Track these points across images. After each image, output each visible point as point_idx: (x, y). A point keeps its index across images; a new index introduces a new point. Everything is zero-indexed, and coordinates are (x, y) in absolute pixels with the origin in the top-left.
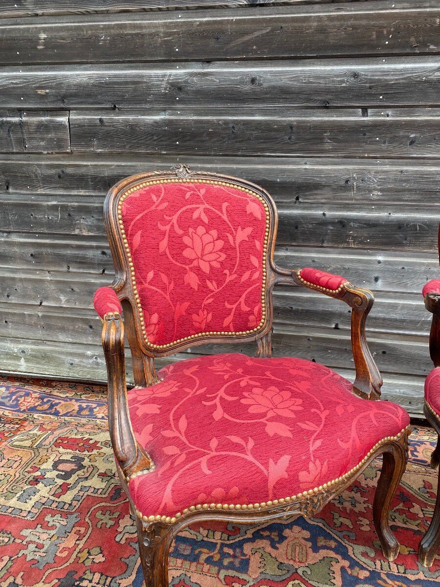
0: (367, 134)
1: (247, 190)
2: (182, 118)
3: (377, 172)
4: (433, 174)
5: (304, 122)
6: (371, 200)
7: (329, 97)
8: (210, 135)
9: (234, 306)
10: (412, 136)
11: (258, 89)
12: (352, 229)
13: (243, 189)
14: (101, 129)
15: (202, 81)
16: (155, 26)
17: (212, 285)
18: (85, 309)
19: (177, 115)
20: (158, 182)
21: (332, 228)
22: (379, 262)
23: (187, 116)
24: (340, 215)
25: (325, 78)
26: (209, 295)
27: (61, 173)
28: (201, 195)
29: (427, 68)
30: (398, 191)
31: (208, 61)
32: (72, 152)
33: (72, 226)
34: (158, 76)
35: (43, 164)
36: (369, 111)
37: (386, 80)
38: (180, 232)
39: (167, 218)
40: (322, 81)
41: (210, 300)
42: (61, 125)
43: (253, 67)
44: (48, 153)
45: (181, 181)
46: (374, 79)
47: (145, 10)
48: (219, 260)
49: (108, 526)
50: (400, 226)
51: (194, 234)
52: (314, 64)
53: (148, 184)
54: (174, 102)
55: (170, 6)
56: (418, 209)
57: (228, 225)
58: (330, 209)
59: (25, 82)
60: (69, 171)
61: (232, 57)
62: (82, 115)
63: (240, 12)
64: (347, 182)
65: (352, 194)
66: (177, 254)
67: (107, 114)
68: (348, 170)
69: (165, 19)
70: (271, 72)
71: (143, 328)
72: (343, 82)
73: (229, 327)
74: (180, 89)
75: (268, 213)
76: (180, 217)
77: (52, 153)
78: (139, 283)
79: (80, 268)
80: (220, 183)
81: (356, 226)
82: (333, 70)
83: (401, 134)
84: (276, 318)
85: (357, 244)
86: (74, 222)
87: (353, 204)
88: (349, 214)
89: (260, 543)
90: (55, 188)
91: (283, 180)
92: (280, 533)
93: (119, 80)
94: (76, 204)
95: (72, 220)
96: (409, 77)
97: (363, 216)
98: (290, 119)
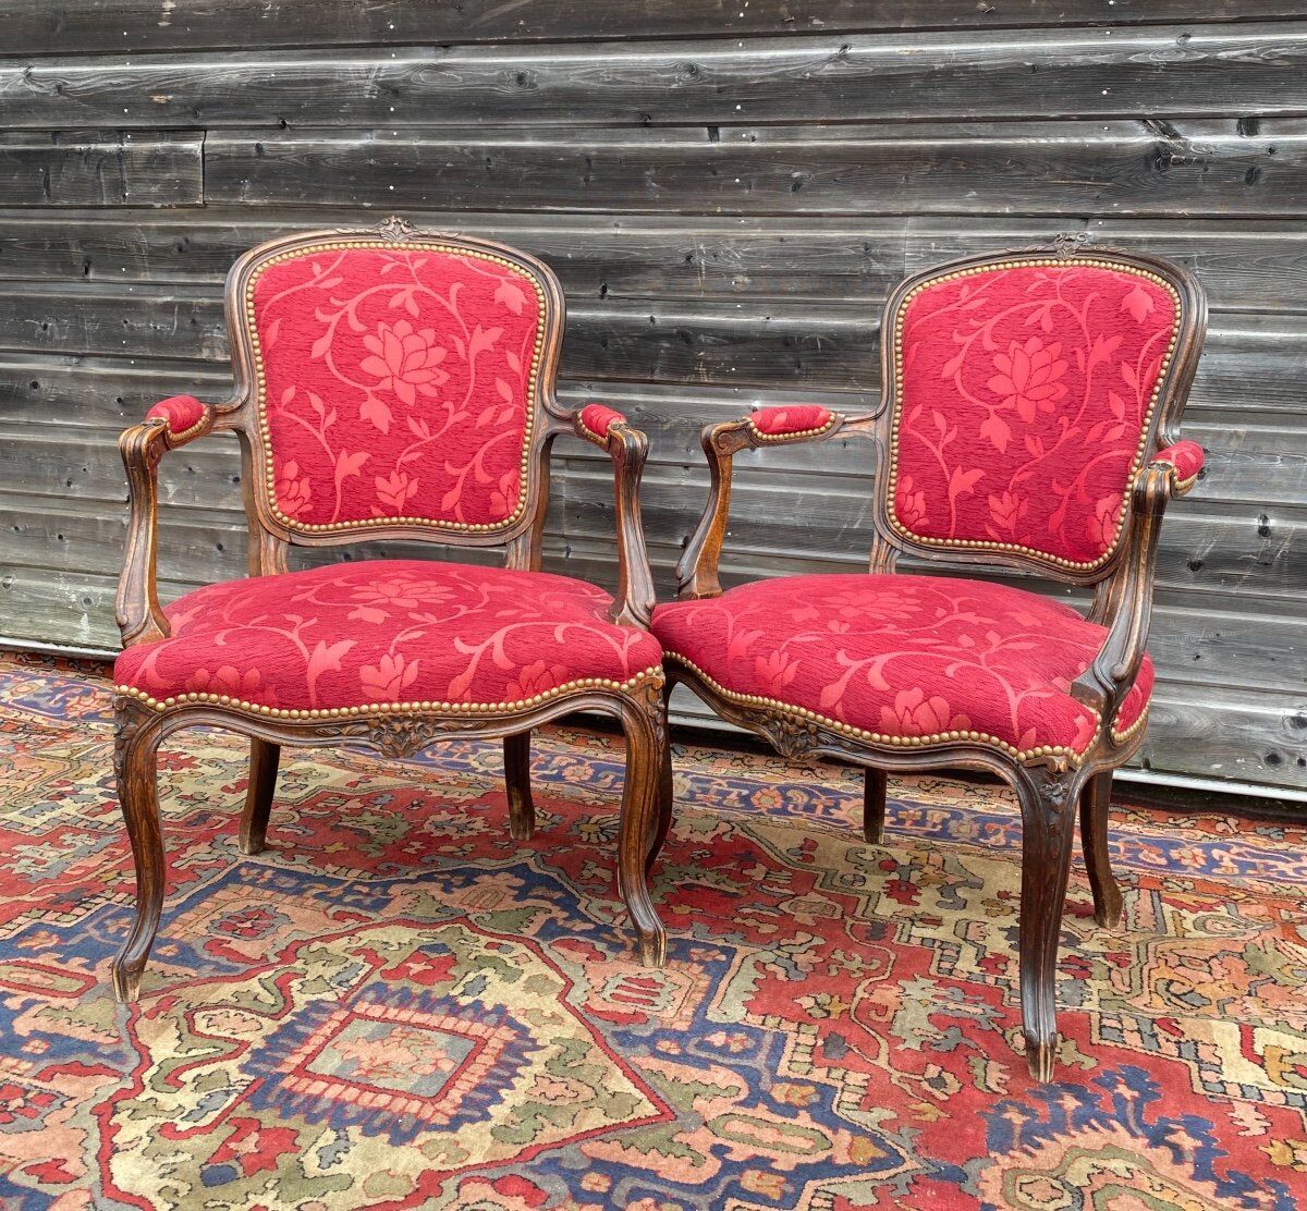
0: (719, 172)
2: (400, 143)
3: (740, 241)
4: (837, 244)
5: (610, 151)
6: (732, 292)
7: (651, 106)
8: (447, 173)
9: (463, 472)
10: (796, 175)
11: (528, 92)
12: (702, 346)
14: (258, 163)
15: (435, 78)
18: (210, 510)
19: (393, 138)
21: (666, 345)
23: (409, 140)
24: (679, 321)
25: (640, 74)
27: (184, 243)
29: (812, 56)
30: (776, 275)
31: (446, 46)
32: (205, 205)
33: (197, 342)
34: (359, 71)
35: (151, 227)
36: (721, 131)
37: (745, 78)
38: (359, 327)
39: (337, 303)
40: (636, 79)
41: (415, 456)
42: (189, 156)
43: (520, 55)
44: (163, 207)
46: (725, 77)
48: (434, 383)
50: (787, 341)
51: (387, 334)
52: (622, 51)
54: (386, 115)
56: (817, 309)
58: (664, 311)
59: (133, 83)
60: (198, 238)
61: (484, 39)
62: (227, 138)
64: (688, 258)
65: (699, 281)
66: (348, 365)
67: (270, 137)
68: (689, 237)
70: (552, 64)
71: (271, 485)
72: (672, 81)
74: (396, 92)
76: (363, 304)
77: (170, 207)
78: (271, 407)
81: (709, 341)
82: (654, 61)
83: (778, 171)
84: (574, 526)
85: (714, 376)
86: (201, 336)
87: (702, 300)
88: (697, 318)
89: (424, 886)
90: (171, 271)
91: (576, 255)
92: (469, 878)
93: (293, 77)
94: (206, 301)
95: (198, 332)
96: (783, 73)
97: (721, 323)
98: (586, 145)
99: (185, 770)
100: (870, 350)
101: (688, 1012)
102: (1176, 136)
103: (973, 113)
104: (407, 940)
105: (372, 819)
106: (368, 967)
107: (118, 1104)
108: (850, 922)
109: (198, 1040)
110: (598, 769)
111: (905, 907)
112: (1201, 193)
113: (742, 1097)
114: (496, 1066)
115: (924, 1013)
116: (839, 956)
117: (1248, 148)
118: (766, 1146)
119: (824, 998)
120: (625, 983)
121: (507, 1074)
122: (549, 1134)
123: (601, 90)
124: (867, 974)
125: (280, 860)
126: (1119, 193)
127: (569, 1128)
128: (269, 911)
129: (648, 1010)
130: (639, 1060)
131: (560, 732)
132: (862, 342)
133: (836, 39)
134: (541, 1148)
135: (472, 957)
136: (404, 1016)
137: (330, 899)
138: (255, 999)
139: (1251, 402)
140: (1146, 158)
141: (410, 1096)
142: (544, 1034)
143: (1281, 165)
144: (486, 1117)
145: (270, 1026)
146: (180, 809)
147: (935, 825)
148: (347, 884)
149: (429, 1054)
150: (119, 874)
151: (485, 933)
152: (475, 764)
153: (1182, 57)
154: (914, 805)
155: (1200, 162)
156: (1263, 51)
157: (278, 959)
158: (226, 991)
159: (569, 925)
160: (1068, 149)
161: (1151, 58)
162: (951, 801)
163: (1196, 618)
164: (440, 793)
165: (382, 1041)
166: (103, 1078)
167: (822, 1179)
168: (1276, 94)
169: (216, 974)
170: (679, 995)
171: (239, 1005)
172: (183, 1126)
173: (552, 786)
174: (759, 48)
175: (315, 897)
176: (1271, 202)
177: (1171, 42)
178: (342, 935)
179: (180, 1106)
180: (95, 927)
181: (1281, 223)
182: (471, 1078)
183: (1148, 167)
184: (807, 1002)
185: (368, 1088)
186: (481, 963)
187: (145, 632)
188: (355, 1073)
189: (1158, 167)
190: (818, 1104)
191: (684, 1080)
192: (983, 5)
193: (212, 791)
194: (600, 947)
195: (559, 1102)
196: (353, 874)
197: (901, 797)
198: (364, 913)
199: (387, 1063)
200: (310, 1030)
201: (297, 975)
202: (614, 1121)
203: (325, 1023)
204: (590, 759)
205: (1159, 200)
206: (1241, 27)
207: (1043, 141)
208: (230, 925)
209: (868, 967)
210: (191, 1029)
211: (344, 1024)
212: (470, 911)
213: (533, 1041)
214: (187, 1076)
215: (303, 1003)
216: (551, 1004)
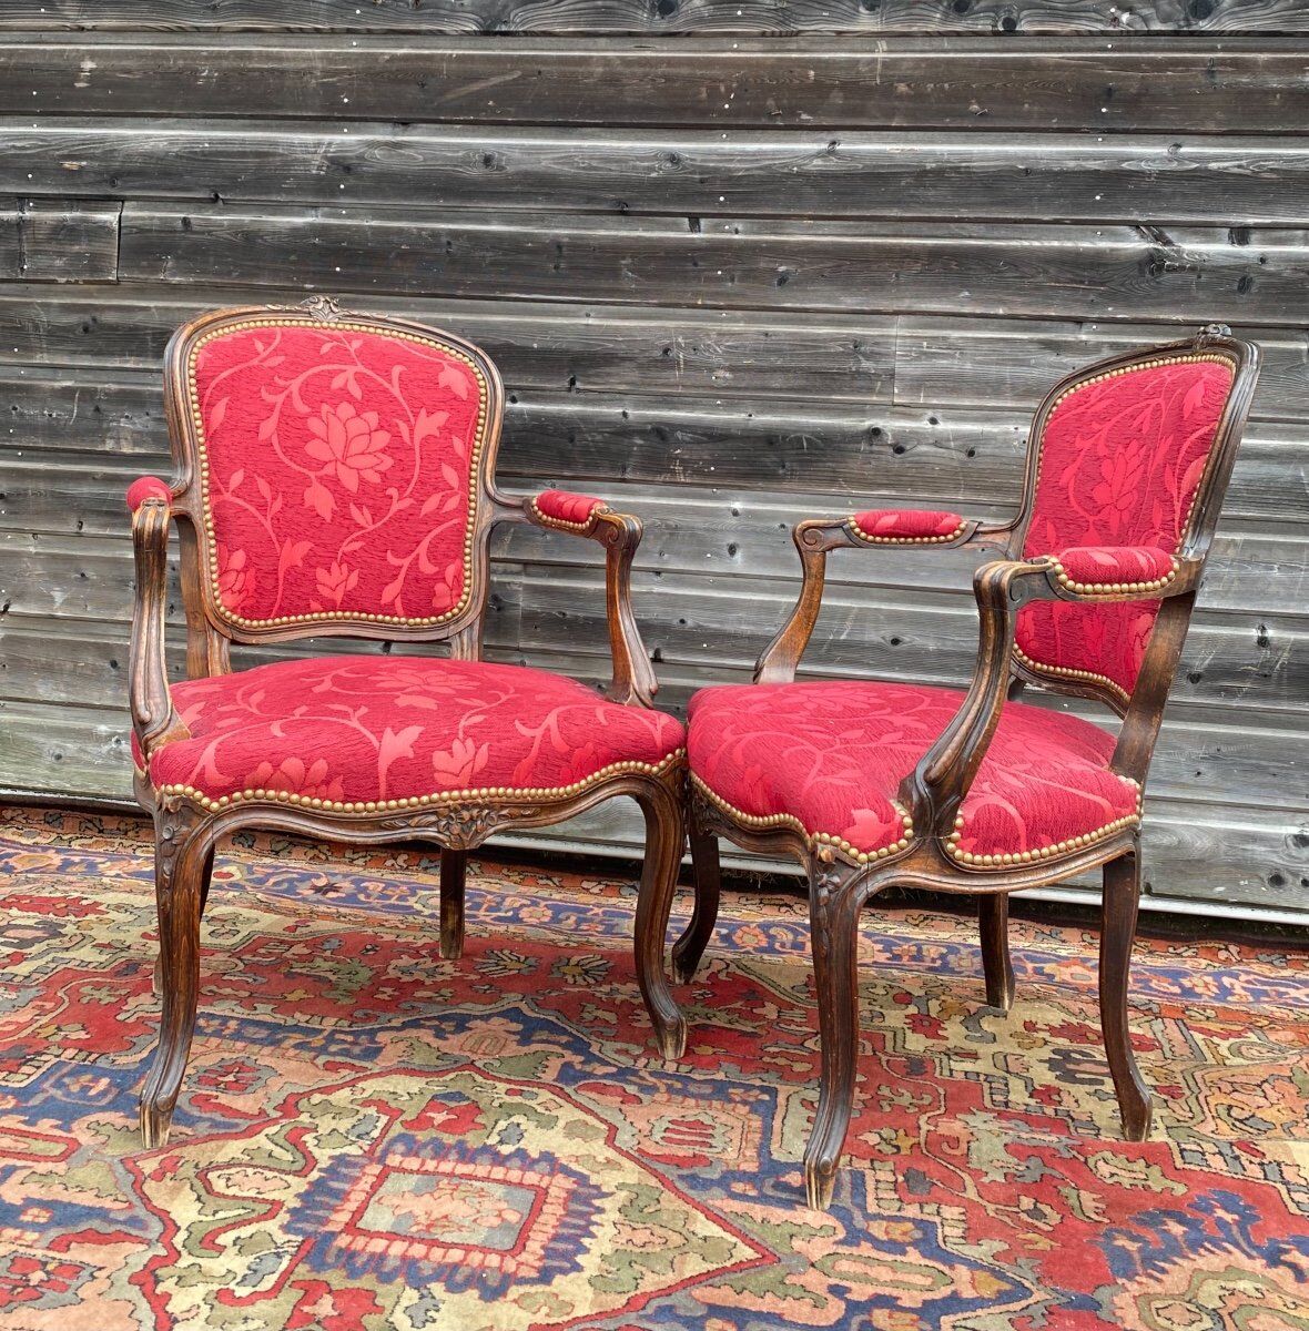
0: (700, 263)
1: (446, 349)
2: (349, 222)
3: (722, 334)
4: (825, 340)
5: (581, 237)
6: (712, 388)
7: (628, 194)
8: (402, 256)
9: (406, 562)
10: (782, 269)
11: (495, 175)
12: (679, 443)
13: (439, 346)
14: (184, 238)
15: (391, 156)
16: (308, 58)
17: (362, 517)
18: (105, 621)
19: (340, 216)
20: (273, 323)
21: (640, 442)
22: (735, 513)
23: (358, 219)
24: (654, 417)
25: (618, 161)
26: (354, 536)
27: (91, 322)
28: (352, 350)
29: (801, 151)
30: (761, 370)
31: (405, 123)
32: (118, 282)
33: (100, 433)
34: (306, 145)
35: (53, 304)
36: (703, 222)
37: (729, 170)
38: (303, 409)
39: (281, 383)
40: (613, 166)
41: (357, 546)
42: (103, 228)
43: (487, 136)
44: (68, 282)
45: (317, 325)
46: (708, 167)
47: (289, 30)
48: (378, 468)
49: (103, 1003)
50: (771, 440)
51: (331, 416)
52: (599, 137)
53: (252, 324)
54: (332, 191)
55: (336, 26)
56: (803, 407)
57: (400, 405)
58: (637, 406)
59: (41, 146)
60: (109, 318)
61: (449, 118)
62: (145, 211)
63: (466, 42)
64: (666, 351)
65: (676, 375)
66: (293, 448)
67: (199, 210)
68: (666, 329)
69: (327, 47)
70: (522, 147)
71: (214, 576)
72: (652, 169)
73: (393, 604)
74: (348, 169)
75: (483, 391)
76: (306, 384)
77: (77, 282)
78: (215, 491)
79: (105, 526)
80: (395, 333)
81: (688, 439)
82: (633, 149)
83: (762, 265)
84: (531, 637)
85: (691, 475)
86: (105, 426)
87: (680, 395)
88: (673, 413)
89: (414, 1033)
90: (75, 352)
91: (545, 345)
92: (461, 1024)
93: (230, 148)
94: (114, 387)
95: (100, 421)
96: (766, 167)
97: (699, 419)
98: (557, 231)
99: (91, 917)
100: (858, 451)
101: (751, 1153)
102: (1168, 242)
103: (964, 213)
104: (416, 1090)
105: (327, 965)
106: (384, 1119)
107: (158, 1272)
108: (884, 1058)
109: (222, 1202)
110: (557, 910)
111: (934, 1041)
112: (1195, 299)
113: (841, 1235)
114: (566, 1215)
115: (999, 1143)
116: (885, 1091)
117: (1241, 257)
118: (885, 1284)
119: (887, 1133)
120: (671, 1126)
121: (582, 1223)
122: (650, 1283)
123: (574, 176)
124: (922, 1110)
125: (238, 1009)
126: (1113, 298)
127: (671, 1274)
128: (248, 1063)
129: (706, 1151)
130: (718, 1203)
131: (505, 871)
132: (850, 442)
133: (824, 135)
134: (649, 1297)
135: (496, 1104)
136: (446, 1167)
137: (313, 1049)
138: (270, 1155)
139: (1248, 510)
140: (1140, 263)
141: (485, 1250)
142: (608, 1180)
143: (1271, 275)
144: (578, 1268)
145: (299, 1185)
146: (103, 958)
147: (933, 960)
148: (326, 1033)
149: (487, 1205)
150: (59, 1029)
151: (500, 1080)
152: (418, 907)
153: (1174, 166)
154: (907, 940)
155: (1193, 269)
156: (1252, 163)
157: (280, 1114)
158: (233, 1148)
159: (588, 1068)
160: (1062, 252)
161: (1144, 166)
162: (943, 935)
163: (1196, 732)
164: (393, 937)
165: (432, 1194)
166: (127, 1247)
167: (954, 1313)
168: (1266, 205)
169: (215, 1131)
170: (736, 1135)
171: (254, 1163)
172: (242, 1292)
173: (512, 928)
174: (744, 141)
175: (296, 1046)
176: (1263, 311)
177: (1163, 150)
178: (341, 1087)
179: (229, 1271)
180: (52, 1086)
181: (1273, 331)
182: (545, 1228)
183: (1142, 272)
184: (873, 1139)
185: (434, 1243)
186: (507, 1110)
187: (170, 728)
188: (414, 1229)
189: (1152, 272)
190: (922, 1240)
191: (773, 1221)
192: (975, 107)
193: (132, 936)
194: (631, 1089)
195: (649, 1249)
196: (329, 1023)
197: (891, 932)
198: (357, 1063)
199: (446, 1217)
200: (346, 1187)
201: (307, 1130)
202: (715, 1266)
203: (359, 1179)
204: (544, 899)
205: (1152, 305)
206: (1230, 139)
207: (1036, 244)
208: (209, 1078)
209: (920, 1102)
210: (209, 1189)
211: (382, 1178)
212: (474, 1057)
213: (597, 1187)
214: (226, 1239)
215: (326, 1158)
216: (601, 1151)
